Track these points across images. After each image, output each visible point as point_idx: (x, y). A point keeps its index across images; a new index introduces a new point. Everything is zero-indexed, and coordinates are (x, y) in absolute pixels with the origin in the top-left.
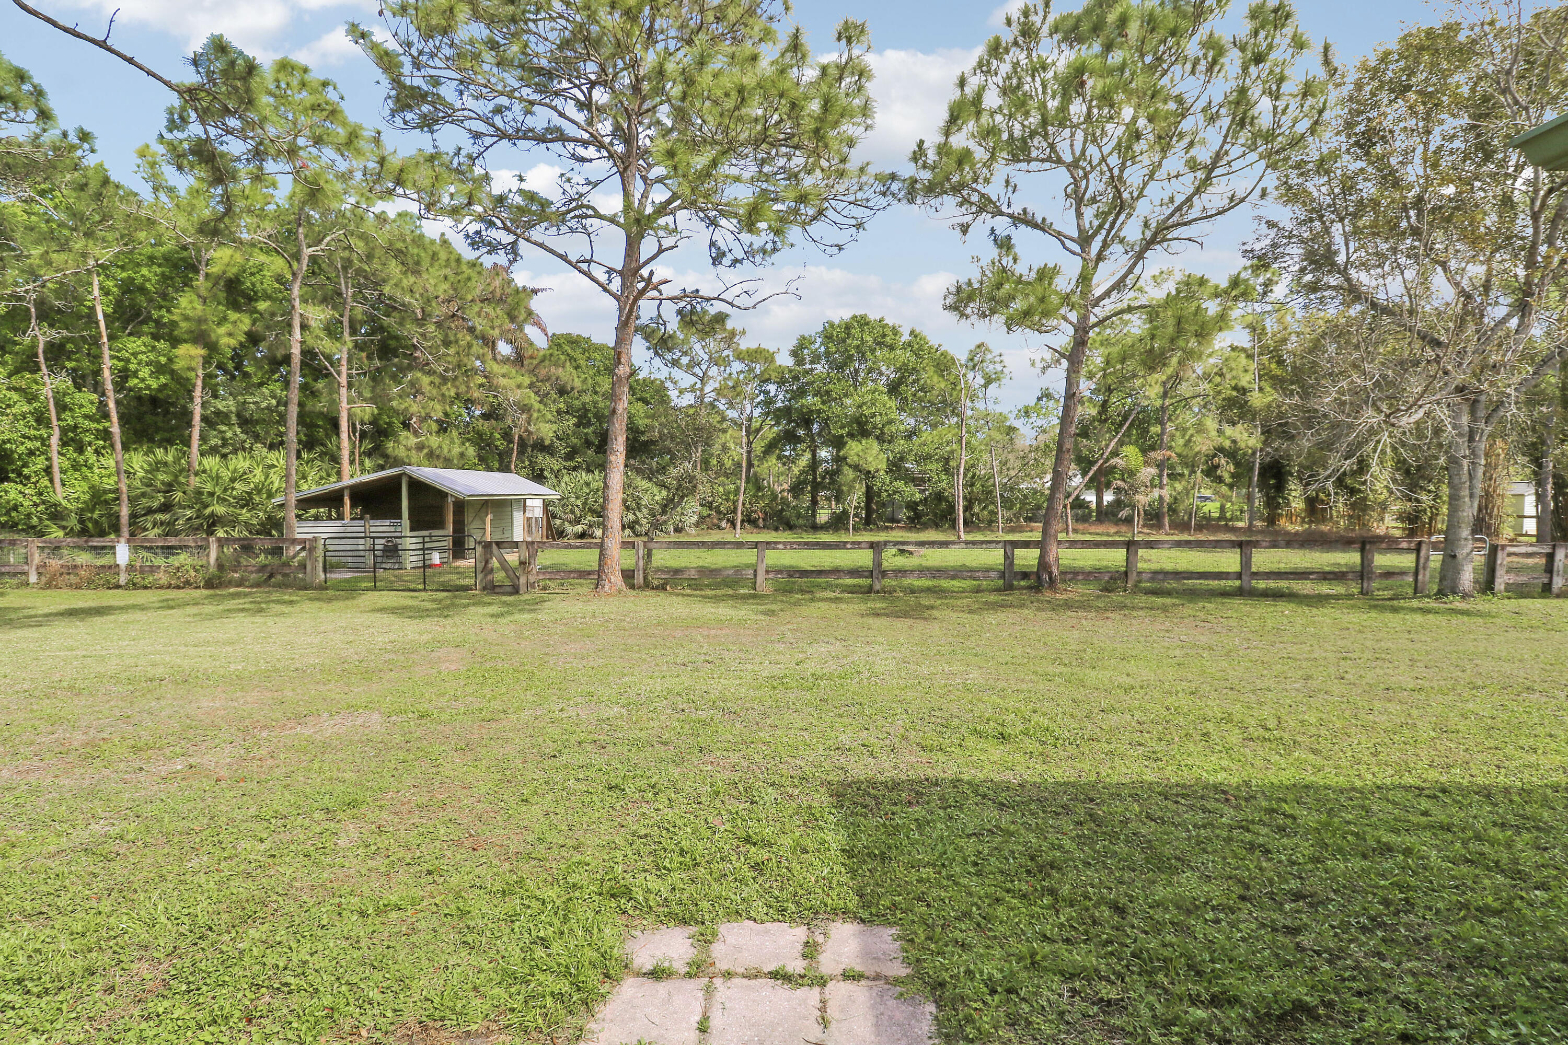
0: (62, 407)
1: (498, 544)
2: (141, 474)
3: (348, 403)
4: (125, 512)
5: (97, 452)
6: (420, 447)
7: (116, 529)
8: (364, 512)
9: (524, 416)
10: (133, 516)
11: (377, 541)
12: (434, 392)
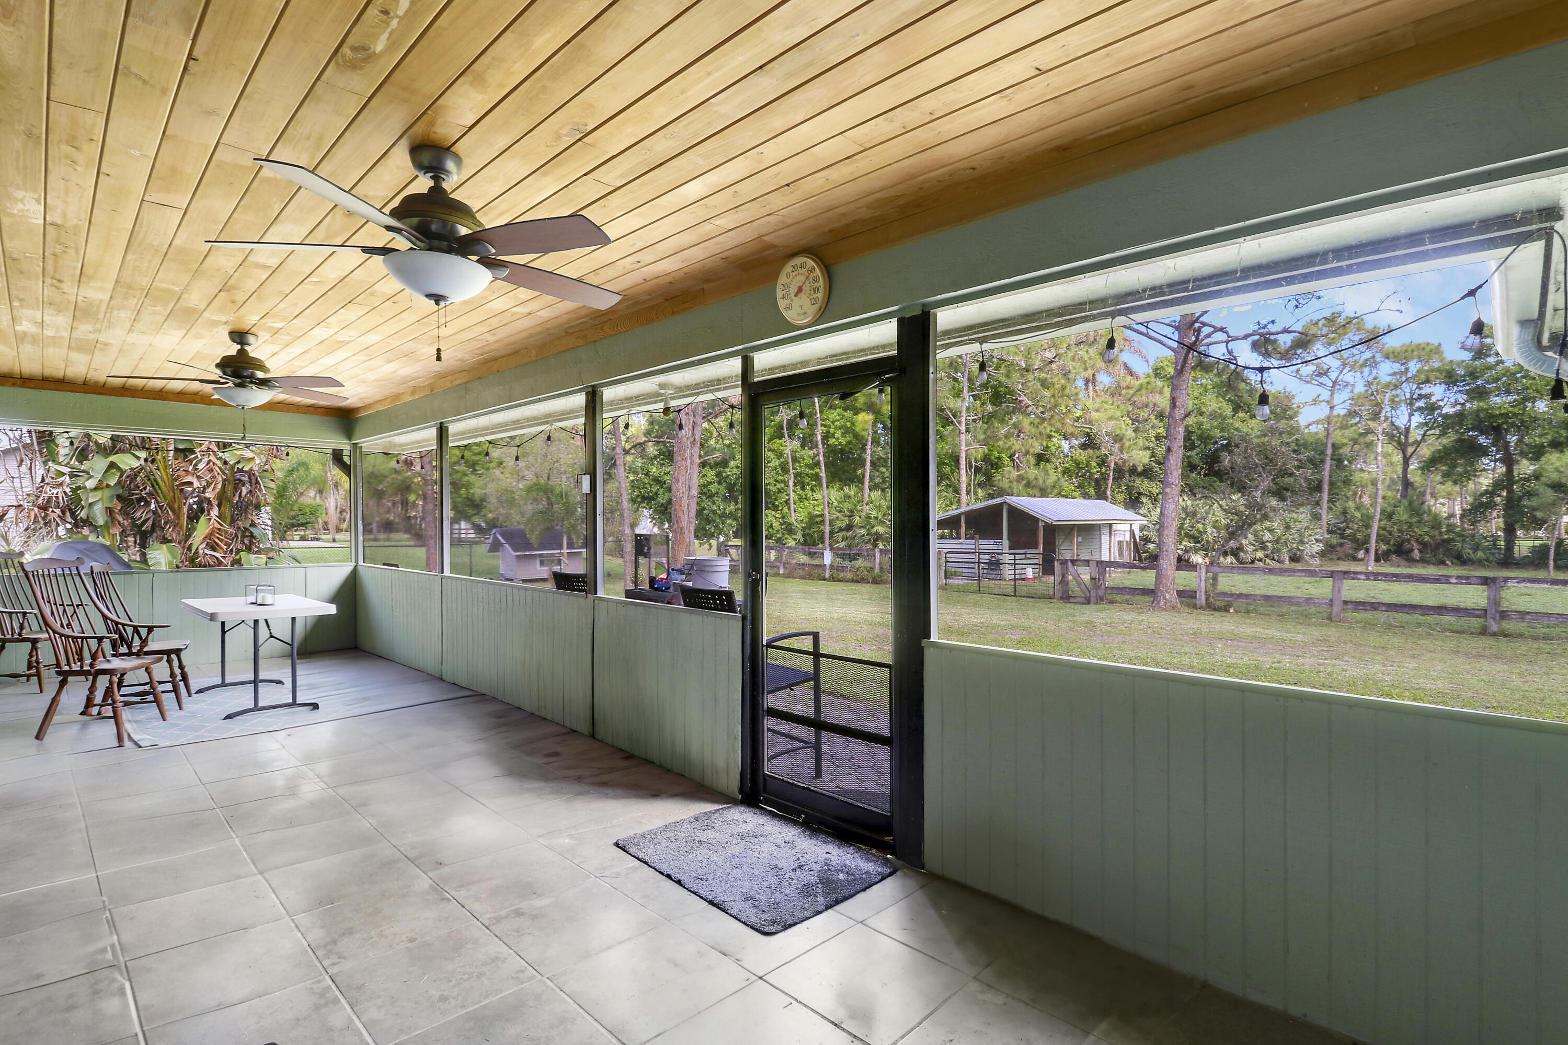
0: (795, 460)
1: (1073, 562)
2: (836, 504)
3: (966, 446)
4: (827, 529)
5: (812, 490)
6: (1020, 478)
7: (822, 540)
8: (975, 533)
9: (1117, 445)
10: (832, 533)
11: (981, 556)
12: (1033, 430)
